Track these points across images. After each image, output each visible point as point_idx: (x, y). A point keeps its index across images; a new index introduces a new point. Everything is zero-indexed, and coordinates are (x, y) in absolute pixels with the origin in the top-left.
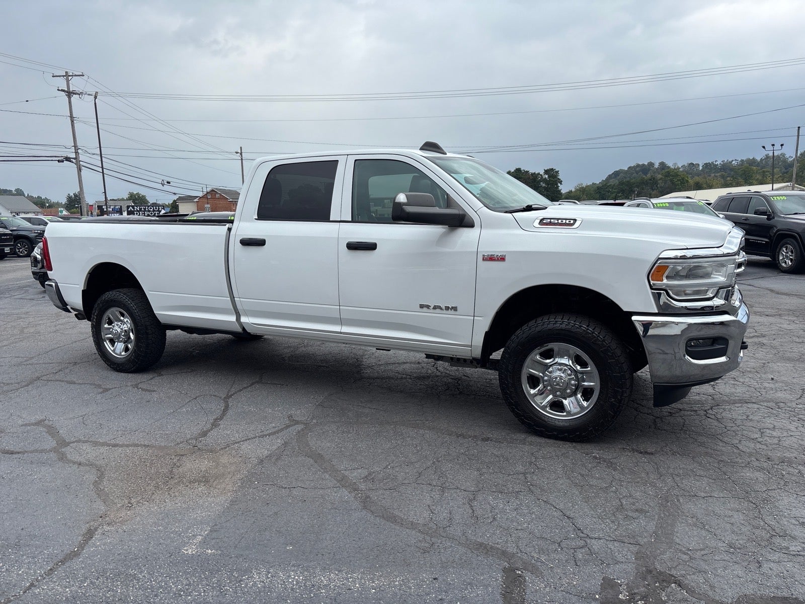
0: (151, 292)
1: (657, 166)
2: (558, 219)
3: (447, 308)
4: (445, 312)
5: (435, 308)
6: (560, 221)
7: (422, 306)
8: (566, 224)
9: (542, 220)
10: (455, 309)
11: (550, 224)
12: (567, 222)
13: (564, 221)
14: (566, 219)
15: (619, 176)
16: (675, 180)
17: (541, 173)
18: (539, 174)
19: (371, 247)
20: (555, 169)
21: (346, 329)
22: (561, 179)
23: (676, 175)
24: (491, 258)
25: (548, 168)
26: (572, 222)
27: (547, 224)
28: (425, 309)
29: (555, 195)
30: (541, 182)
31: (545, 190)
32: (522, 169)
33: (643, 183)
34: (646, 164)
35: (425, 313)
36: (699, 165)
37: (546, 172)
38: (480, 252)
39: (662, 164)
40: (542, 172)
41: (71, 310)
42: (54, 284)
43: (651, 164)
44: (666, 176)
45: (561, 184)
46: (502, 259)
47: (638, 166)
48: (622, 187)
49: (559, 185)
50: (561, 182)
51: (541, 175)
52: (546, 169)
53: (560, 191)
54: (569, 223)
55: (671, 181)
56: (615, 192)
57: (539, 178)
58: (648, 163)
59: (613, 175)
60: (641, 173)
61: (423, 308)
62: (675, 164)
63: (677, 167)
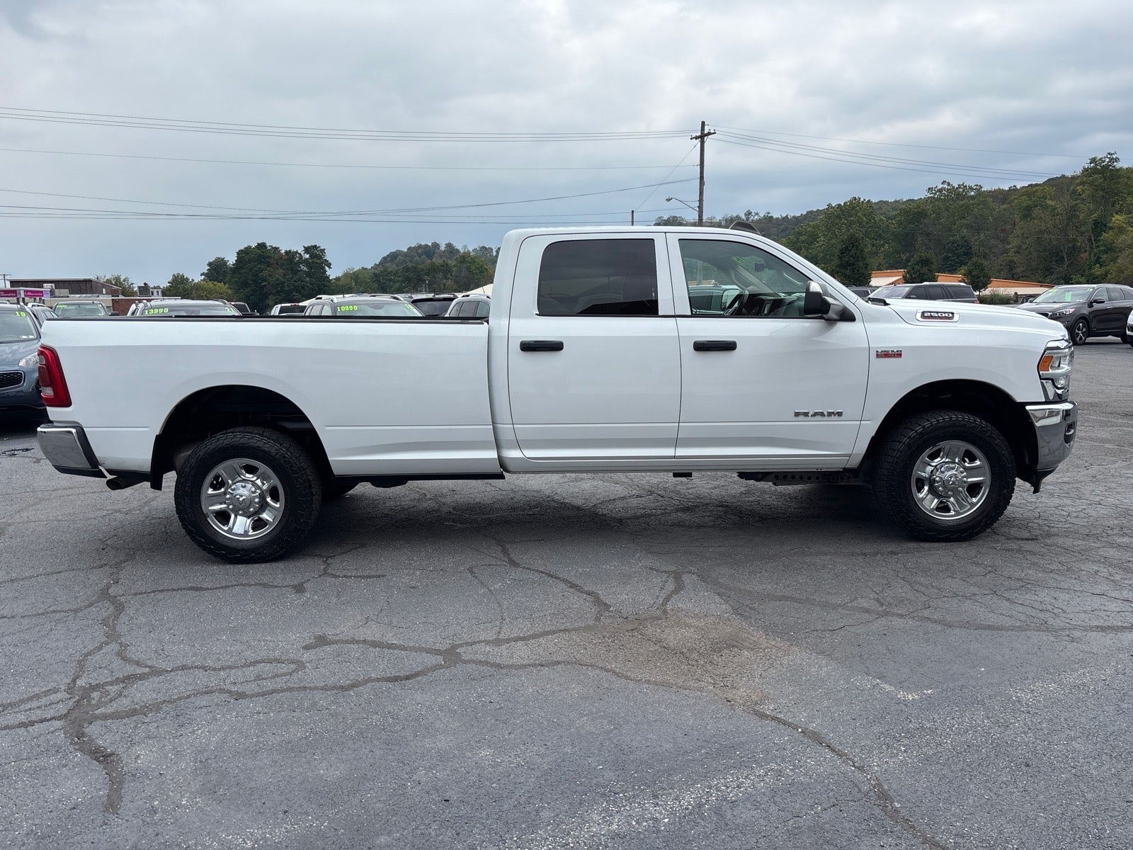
0: (328, 428)
1: (443, 248)
2: (938, 313)
3: (830, 414)
4: (826, 418)
5: (815, 414)
6: (939, 315)
7: (797, 414)
8: (946, 318)
9: (923, 313)
10: (840, 414)
11: (931, 317)
12: (946, 315)
13: (944, 315)
14: (945, 313)
15: (396, 259)
16: (473, 268)
17: (299, 252)
18: (297, 252)
19: (729, 346)
20: (319, 247)
21: (681, 452)
22: (330, 261)
23: (473, 261)
24: (885, 355)
25: (309, 245)
26: (951, 315)
27: (928, 317)
28: (801, 418)
29: (323, 282)
30: (301, 263)
31: (307, 276)
32: (268, 244)
33: (433, 270)
34: (430, 244)
35: (802, 423)
36: (492, 249)
37: (307, 250)
38: (873, 348)
39: (449, 245)
40: (301, 250)
41: (106, 473)
42: (74, 431)
43: (436, 245)
44: (461, 262)
45: (330, 268)
46: (898, 354)
47: (420, 246)
48: (407, 274)
49: (327, 268)
50: (329, 265)
51: (300, 254)
52: (306, 246)
53: (328, 277)
54: (949, 317)
55: (468, 268)
56: (398, 281)
57: (297, 259)
58: (433, 243)
59: (389, 258)
60: (424, 256)
61: (798, 416)
62: (465, 247)
63: (467, 250)
